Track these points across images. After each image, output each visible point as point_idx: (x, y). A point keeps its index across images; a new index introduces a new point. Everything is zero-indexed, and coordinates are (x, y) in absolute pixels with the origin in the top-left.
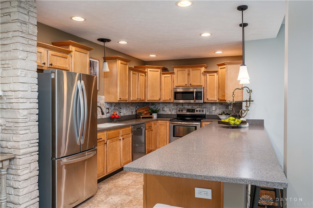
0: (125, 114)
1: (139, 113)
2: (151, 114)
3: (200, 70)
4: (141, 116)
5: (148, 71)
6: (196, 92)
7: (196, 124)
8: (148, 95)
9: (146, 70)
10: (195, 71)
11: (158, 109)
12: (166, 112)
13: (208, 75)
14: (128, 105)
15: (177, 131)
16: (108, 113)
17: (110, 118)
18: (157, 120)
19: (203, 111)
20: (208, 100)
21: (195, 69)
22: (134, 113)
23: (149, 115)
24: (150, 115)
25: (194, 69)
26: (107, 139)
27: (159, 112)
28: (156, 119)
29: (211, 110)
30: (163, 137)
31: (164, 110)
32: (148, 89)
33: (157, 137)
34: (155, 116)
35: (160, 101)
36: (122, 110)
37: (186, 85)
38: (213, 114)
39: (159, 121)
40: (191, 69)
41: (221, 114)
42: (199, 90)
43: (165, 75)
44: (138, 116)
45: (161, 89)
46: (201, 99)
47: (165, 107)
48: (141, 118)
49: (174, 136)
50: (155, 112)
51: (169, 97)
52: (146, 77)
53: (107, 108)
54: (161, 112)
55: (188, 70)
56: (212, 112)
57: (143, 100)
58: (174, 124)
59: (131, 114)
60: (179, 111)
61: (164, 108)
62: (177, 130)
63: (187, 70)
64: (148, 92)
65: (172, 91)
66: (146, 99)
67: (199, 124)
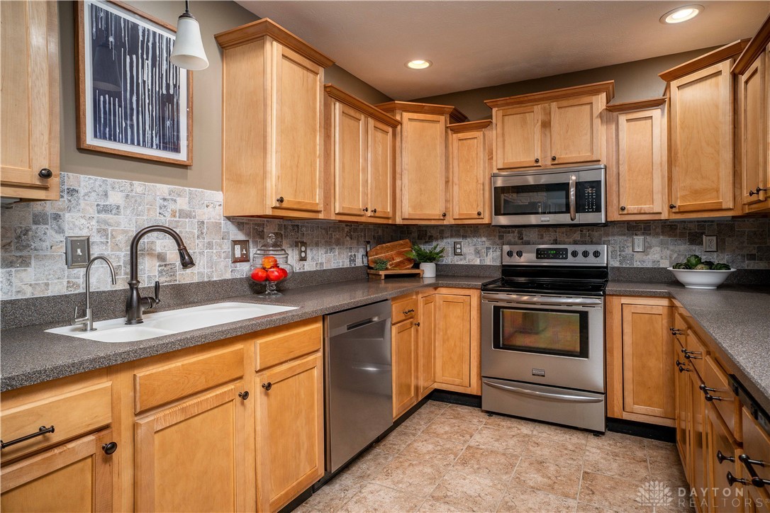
0: (322, 264)
1: (375, 262)
2: (417, 266)
3: (588, 106)
4: (382, 273)
5: (405, 121)
6: (578, 184)
7: (584, 305)
8: (404, 201)
9: (398, 118)
10: (570, 109)
11: (438, 250)
12: (465, 259)
13: (623, 119)
14: (337, 235)
15: (507, 327)
16: (245, 259)
17: (247, 279)
18: (436, 287)
19: (597, 254)
20: (625, 212)
21: (571, 102)
22: (359, 262)
23: (408, 269)
24: (413, 268)
25: (564, 103)
26: (138, 410)
27: (442, 257)
28: (433, 281)
29: (629, 251)
30: (455, 345)
31: (459, 251)
32: (406, 180)
33: (437, 344)
34: (428, 270)
35: (445, 223)
36: (308, 251)
37: (537, 161)
38: (637, 264)
39: (443, 291)
40: (554, 105)
41: (689, 266)
42: (588, 177)
43: (461, 135)
44: (372, 271)
45: (447, 182)
46: (599, 210)
47: (460, 243)
48: (383, 277)
49: (497, 346)
50: (430, 258)
51: (475, 206)
52: (398, 139)
53: (235, 242)
54: (449, 259)
55: (544, 109)
56: (632, 258)
57: (388, 218)
58: (497, 300)
59: (347, 264)
60: (510, 254)
61: (458, 246)
62: (506, 324)
63: (538, 108)
64: (405, 192)
65: (487, 188)
66: (398, 214)
67: (598, 301)
